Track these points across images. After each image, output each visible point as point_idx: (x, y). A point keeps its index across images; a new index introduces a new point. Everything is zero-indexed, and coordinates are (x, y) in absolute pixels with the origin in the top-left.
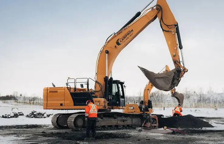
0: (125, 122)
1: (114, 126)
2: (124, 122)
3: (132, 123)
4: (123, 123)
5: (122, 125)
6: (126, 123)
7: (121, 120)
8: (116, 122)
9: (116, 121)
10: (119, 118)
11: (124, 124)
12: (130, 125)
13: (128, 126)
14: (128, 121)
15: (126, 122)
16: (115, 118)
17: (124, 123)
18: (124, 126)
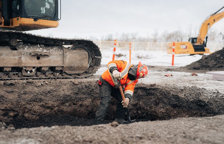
0: (43, 59)
1: (10, 69)
2: (38, 58)
3: (64, 63)
4: (37, 61)
5: (34, 68)
6: (45, 63)
7: (30, 54)
8: (17, 58)
9: (14, 55)
10: (27, 50)
11: (39, 65)
12: (59, 69)
13: (52, 69)
14: (50, 58)
15: (46, 59)
16: (14, 48)
17: (40, 63)
18: (39, 69)
